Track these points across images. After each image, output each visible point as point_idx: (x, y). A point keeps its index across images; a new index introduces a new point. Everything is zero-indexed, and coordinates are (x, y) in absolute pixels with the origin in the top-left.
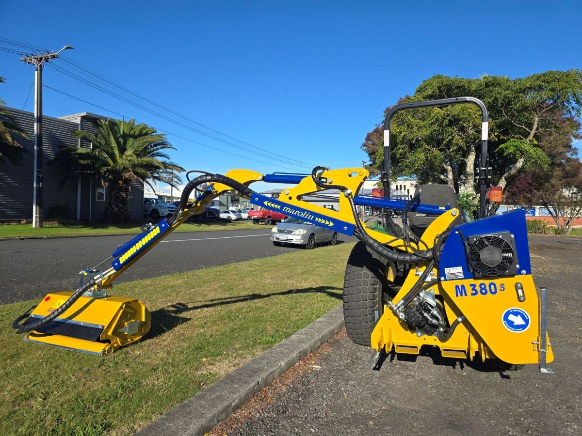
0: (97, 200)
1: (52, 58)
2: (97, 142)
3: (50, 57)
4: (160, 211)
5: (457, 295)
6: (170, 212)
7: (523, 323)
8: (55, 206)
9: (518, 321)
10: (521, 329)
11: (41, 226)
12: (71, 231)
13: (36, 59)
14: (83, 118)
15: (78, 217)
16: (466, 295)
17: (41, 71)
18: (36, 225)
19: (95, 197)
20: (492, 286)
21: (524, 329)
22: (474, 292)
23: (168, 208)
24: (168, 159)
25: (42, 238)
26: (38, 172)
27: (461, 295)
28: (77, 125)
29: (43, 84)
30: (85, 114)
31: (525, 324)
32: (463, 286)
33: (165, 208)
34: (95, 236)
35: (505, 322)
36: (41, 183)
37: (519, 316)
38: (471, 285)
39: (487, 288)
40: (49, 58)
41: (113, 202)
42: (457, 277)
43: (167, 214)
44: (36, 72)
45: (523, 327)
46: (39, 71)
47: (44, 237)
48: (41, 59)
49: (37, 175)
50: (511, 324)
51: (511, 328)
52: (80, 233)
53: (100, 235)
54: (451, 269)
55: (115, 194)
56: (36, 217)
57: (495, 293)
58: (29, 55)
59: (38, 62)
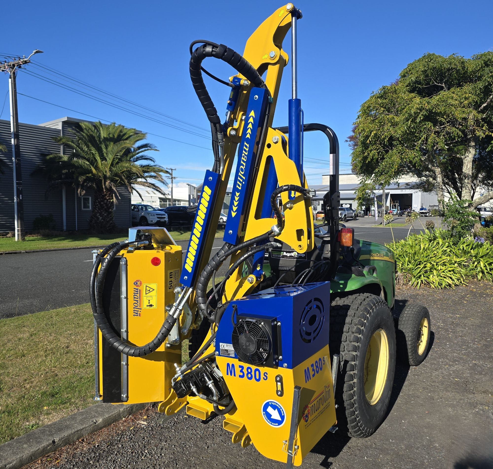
0: (83, 209)
1: (23, 64)
2: (80, 148)
3: (21, 63)
4: (148, 218)
5: (228, 374)
6: (159, 219)
7: (279, 419)
8: (40, 217)
9: (275, 415)
10: (277, 424)
11: (24, 240)
12: (52, 244)
13: (9, 66)
14: (64, 123)
15: (65, 228)
16: (235, 375)
17: (15, 78)
18: (18, 238)
19: (81, 206)
20: (257, 372)
21: (279, 425)
22: (241, 374)
23: (157, 215)
24: (153, 162)
25: (21, 253)
26: (17, 184)
27: (231, 375)
28: (59, 131)
29: (17, 92)
30: (65, 119)
31: (281, 420)
32: (233, 365)
33: (154, 215)
34: (74, 249)
35: (264, 413)
36: (21, 196)
37: (276, 410)
38: (240, 366)
39: (253, 373)
40: (21, 65)
41: (98, 211)
42: (229, 355)
43: (155, 221)
44: (10, 80)
45: (280, 423)
46: (12, 79)
47: (22, 251)
48: (14, 65)
49: (17, 187)
50: (268, 416)
51: (269, 421)
52: (60, 245)
53: (79, 247)
54: (225, 344)
55: (100, 203)
56: (18, 230)
57: (258, 380)
58: (2, 62)
59: (11, 69)
